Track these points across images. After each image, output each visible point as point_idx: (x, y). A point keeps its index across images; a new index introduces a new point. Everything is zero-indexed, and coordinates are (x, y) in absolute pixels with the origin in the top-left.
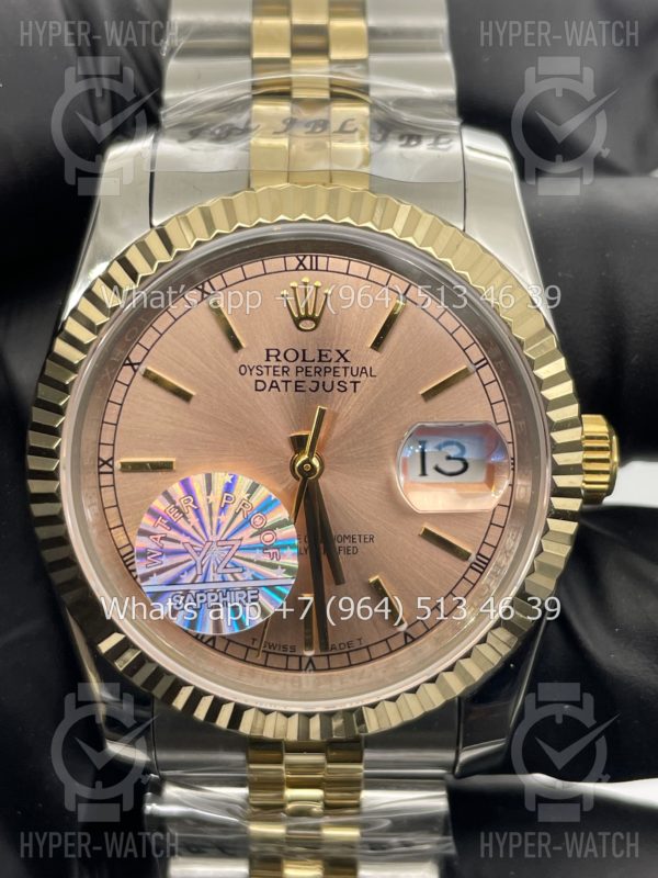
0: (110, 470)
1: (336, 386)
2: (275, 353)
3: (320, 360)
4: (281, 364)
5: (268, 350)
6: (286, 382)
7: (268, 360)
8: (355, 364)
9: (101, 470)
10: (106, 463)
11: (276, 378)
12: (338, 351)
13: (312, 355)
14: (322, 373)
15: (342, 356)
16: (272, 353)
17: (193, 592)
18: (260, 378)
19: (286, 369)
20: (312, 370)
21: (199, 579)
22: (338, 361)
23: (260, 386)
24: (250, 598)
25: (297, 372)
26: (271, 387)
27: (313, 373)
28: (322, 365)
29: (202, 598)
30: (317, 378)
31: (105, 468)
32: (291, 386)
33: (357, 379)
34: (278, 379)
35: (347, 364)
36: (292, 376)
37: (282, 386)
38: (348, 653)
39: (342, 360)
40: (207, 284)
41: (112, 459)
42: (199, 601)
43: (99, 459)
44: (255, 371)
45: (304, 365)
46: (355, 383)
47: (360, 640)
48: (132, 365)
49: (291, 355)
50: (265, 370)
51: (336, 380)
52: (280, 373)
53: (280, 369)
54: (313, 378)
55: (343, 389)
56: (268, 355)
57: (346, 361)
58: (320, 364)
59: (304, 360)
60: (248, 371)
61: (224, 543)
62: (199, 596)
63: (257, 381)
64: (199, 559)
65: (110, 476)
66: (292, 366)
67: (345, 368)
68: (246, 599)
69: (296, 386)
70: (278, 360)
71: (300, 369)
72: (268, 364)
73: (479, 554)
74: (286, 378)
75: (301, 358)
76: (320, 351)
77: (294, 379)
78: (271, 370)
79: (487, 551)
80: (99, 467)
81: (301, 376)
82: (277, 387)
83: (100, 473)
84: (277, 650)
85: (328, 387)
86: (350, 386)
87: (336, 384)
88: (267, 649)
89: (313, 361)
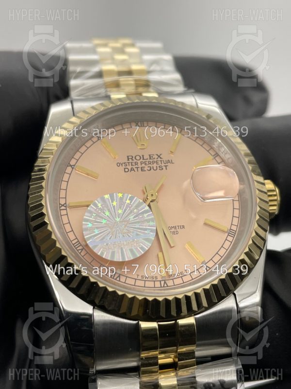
0: (65, 208)
1: (158, 168)
2: (131, 157)
3: (150, 159)
7: (128, 160)
8: (165, 159)
9: (61, 208)
10: (63, 205)
11: (133, 167)
12: (157, 155)
13: (146, 157)
14: (152, 163)
15: (159, 156)
16: (129, 157)
18: (126, 167)
19: (136, 163)
20: (147, 163)
23: (126, 170)
25: (141, 164)
26: (131, 170)
28: (151, 160)
30: (150, 165)
31: (63, 208)
32: (140, 169)
33: (167, 164)
35: (161, 160)
36: (139, 166)
37: (136, 169)
39: (159, 158)
41: (66, 203)
43: (60, 204)
44: (123, 165)
45: (144, 161)
46: (166, 166)
47: (186, 271)
48: (71, 166)
49: (138, 158)
50: (128, 164)
51: (158, 166)
52: (134, 165)
53: (134, 163)
54: (148, 166)
55: (161, 169)
57: (161, 158)
58: (150, 160)
60: (121, 165)
63: (125, 168)
65: (65, 211)
66: (139, 162)
67: (161, 161)
69: (142, 169)
70: (133, 160)
74: (137, 166)
75: (142, 158)
76: (150, 155)
78: (130, 164)
80: (60, 207)
81: (143, 165)
82: (134, 170)
83: (60, 210)
84: (149, 279)
85: (155, 169)
86: (164, 168)
87: (158, 167)
88: (144, 279)
89: (147, 159)
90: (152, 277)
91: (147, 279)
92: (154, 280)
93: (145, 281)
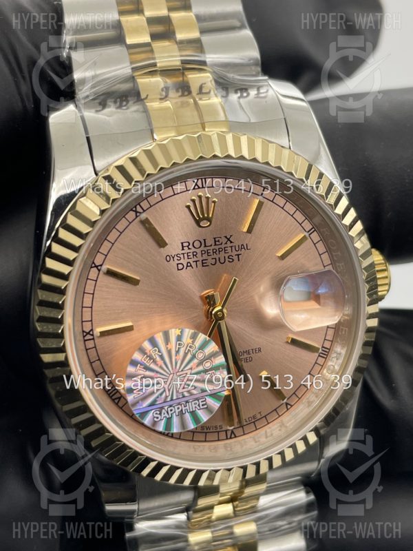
0: (92, 337)
2: (187, 244)
3: (215, 245)
4: (191, 251)
5: (182, 243)
6: (196, 261)
7: (183, 249)
8: (237, 243)
9: (86, 338)
10: (88, 333)
11: (189, 260)
12: (226, 237)
13: (210, 242)
14: (217, 253)
15: (229, 239)
16: (185, 244)
17: (166, 408)
18: (179, 262)
19: (195, 254)
20: (211, 251)
21: (169, 399)
22: (226, 243)
23: (180, 267)
24: (201, 404)
25: (202, 254)
26: (187, 266)
27: (212, 253)
28: (217, 247)
29: (171, 410)
30: (215, 256)
31: (89, 337)
32: (199, 264)
33: (239, 253)
34: (190, 261)
35: (232, 245)
36: (199, 258)
37: (194, 264)
38: (254, 422)
39: (229, 242)
40: (138, 206)
41: (92, 330)
42: (170, 413)
43: (83, 332)
44: (176, 258)
45: (206, 249)
46: (238, 255)
47: (260, 413)
48: (97, 267)
49: (197, 244)
50: (182, 256)
51: (227, 255)
52: (192, 256)
53: (191, 254)
54: (213, 257)
55: (231, 260)
56: (183, 247)
57: (231, 242)
58: (215, 247)
59: (205, 246)
60: (172, 258)
61: (181, 373)
62: (169, 409)
63: (178, 264)
64: (166, 386)
65: (92, 341)
66: (198, 251)
67: (231, 247)
68: (199, 405)
69: (203, 263)
70: (189, 249)
71: (203, 252)
72: (183, 252)
73: (323, 347)
74: (195, 259)
75: (203, 245)
76: (215, 238)
77: (201, 259)
78: (186, 255)
79: (327, 345)
80: (84, 336)
81: (205, 256)
82: (191, 266)
83: (85, 341)
84: (211, 430)
85: (222, 261)
86: (235, 258)
87: (227, 258)
88: (205, 430)
89: (211, 246)
90: (216, 427)
91: (208, 431)
92: (218, 430)
93: (206, 433)
